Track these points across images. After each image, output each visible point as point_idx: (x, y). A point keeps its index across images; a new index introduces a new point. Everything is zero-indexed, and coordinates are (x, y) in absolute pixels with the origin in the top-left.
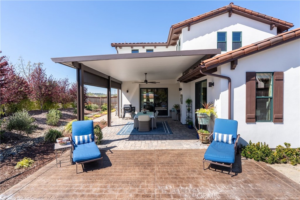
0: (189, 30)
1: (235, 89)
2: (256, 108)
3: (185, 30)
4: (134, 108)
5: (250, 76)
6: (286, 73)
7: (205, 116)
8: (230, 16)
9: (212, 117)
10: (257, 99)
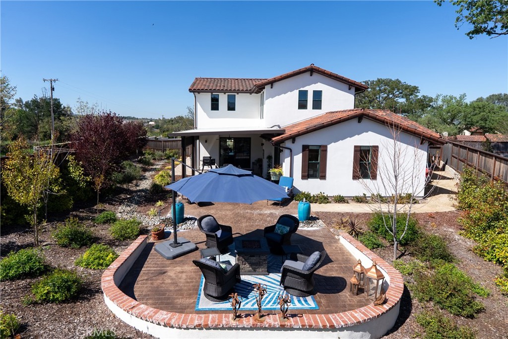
0: (272, 88)
1: (295, 157)
2: (309, 168)
3: (268, 87)
4: (214, 160)
5: (305, 148)
6: (329, 147)
7: (275, 174)
8: (311, 75)
9: (281, 174)
10: (309, 163)
